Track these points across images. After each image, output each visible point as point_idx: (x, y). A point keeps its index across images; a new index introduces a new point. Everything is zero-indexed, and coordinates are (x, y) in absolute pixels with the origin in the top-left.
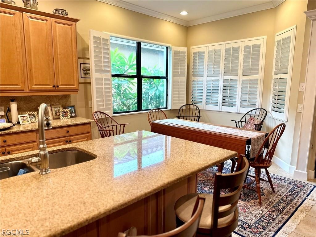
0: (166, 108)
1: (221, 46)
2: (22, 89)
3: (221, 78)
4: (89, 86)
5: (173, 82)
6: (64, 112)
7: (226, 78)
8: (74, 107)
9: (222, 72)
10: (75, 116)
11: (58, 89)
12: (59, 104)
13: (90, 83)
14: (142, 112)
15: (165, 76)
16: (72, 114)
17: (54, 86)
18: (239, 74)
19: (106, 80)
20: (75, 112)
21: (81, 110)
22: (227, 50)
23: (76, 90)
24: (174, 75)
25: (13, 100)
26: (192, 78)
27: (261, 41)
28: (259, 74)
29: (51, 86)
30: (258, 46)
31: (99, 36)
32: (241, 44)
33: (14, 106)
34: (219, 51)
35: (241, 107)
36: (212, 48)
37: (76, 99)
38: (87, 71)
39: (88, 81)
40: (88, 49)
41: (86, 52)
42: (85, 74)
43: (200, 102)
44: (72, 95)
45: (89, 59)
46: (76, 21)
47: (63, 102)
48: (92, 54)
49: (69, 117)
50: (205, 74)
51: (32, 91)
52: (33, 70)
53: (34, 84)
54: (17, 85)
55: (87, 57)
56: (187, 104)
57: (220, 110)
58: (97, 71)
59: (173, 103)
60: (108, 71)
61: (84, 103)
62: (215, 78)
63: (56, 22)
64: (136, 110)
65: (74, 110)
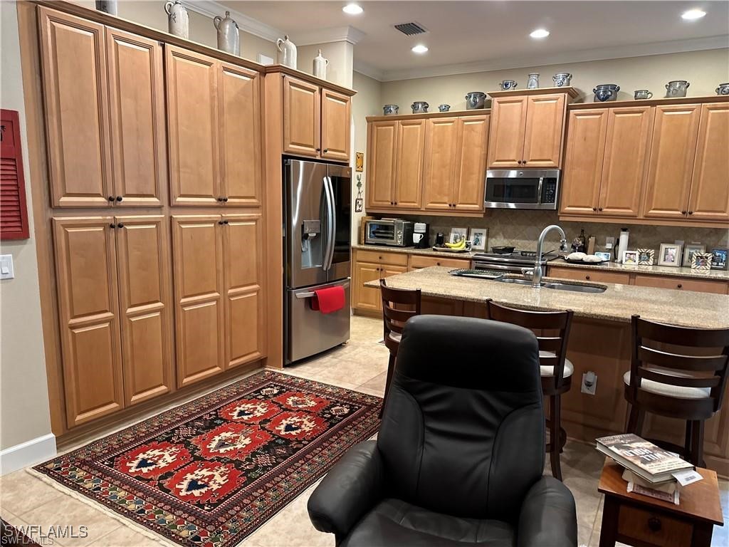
2: (634, 214)
6: (701, 257)
11: (691, 217)
12: (702, 244)
17: (684, 213)
20: (726, 261)
23: (724, 221)
25: (624, 230)
29: (680, 213)
33: (624, 238)
47: (711, 241)
49: (709, 266)
51: (648, 217)
53: (653, 207)
54: (629, 209)
63: (710, 109)
65: (727, 258)
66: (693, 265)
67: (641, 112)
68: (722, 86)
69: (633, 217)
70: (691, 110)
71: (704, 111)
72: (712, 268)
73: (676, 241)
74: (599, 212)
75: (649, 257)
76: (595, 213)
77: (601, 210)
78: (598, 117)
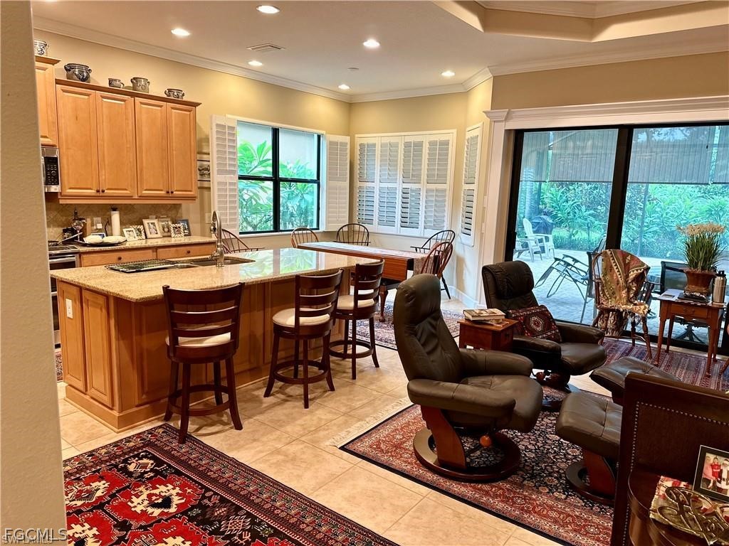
0: (318, 229)
1: (400, 139)
2: (131, 195)
3: (399, 186)
4: (206, 193)
5: (329, 188)
6: (176, 228)
7: (405, 186)
8: (187, 221)
9: (400, 177)
10: (189, 235)
11: (172, 195)
12: (168, 217)
13: (209, 189)
14: (280, 233)
15: (315, 178)
16: (186, 231)
17: (168, 192)
18: (422, 182)
19: (231, 184)
20: (189, 229)
21: (195, 227)
22: (407, 145)
23: (193, 198)
24: (329, 178)
25: (115, 210)
26: (358, 184)
27: (450, 135)
28: (448, 182)
29: (164, 192)
30: (446, 143)
31: (223, 123)
32: (426, 138)
33: (116, 217)
34: (396, 145)
35: (425, 228)
36: (386, 140)
37: (190, 210)
38: (204, 171)
39: (206, 184)
40: (207, 140)
41: (204, 144)
42: (202, 175)
43: (370, 222)
44: (184, 204)
45: (209, 154)
46: (196, 105)
47: (172, 213)
48: (213, 148)
49: (183, 234)
50: (377, 178)
51: (142, 197)
52: (144, 170)
53: (145, 188)
54: (126, 190)
55: (205, 151)
56: (351, 224)
57: (398, 233)
58: (220, 172)
59: (328, 222)
60: (233, 172)
61: (199, 216)
62: (390, 185)
63: (172, 108)
64: (272, 229)
65: (188, 226)
66: (173, 235)
67: (124, 101)
68: (170, 90)
69: (130, 197)
70: (161, 106)
71: (169, 109)
72: (185, 235)
73: (150, 216)
74: (101, 194)
75: (140, 232)
76: (98, 194)
77: (103, 191)
78: (87, 97)
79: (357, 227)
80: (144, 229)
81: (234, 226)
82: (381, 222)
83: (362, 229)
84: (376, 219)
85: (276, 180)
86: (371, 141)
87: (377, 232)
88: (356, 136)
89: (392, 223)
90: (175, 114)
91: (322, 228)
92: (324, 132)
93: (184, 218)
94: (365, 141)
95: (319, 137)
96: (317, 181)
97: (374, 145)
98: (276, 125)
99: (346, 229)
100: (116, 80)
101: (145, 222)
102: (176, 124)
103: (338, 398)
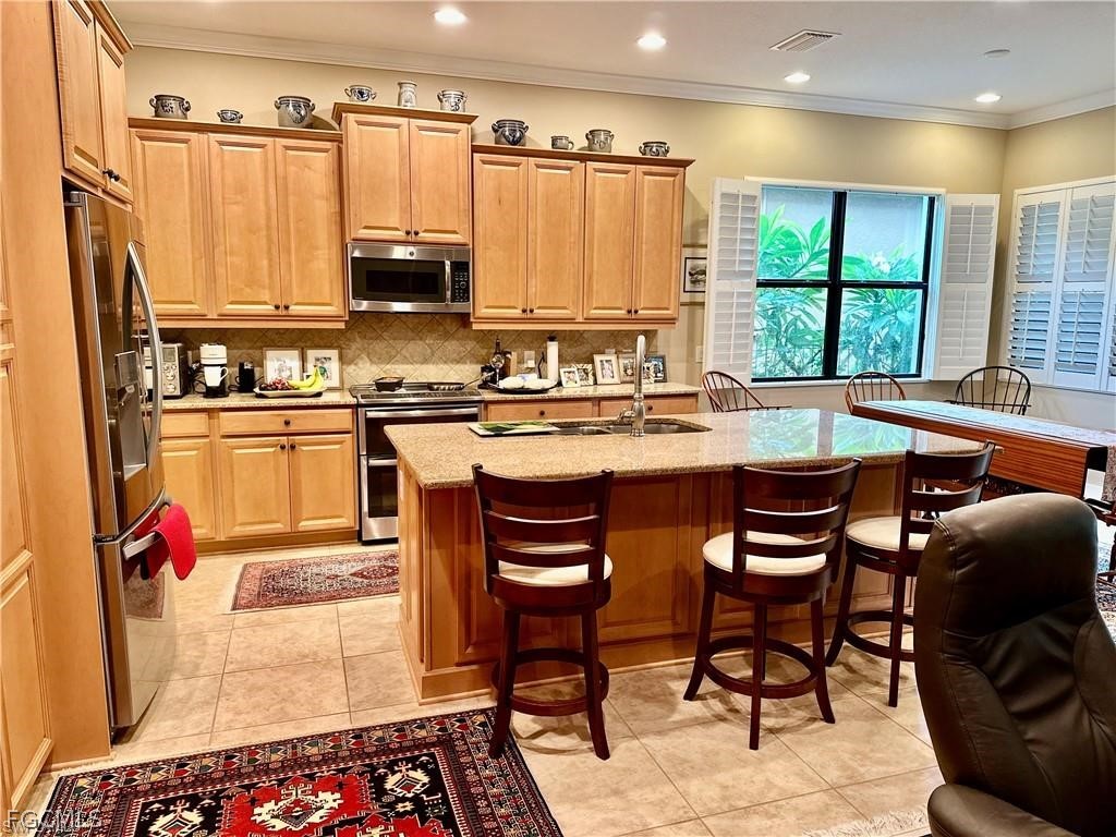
0: (919, 376)
2: (572, 316)
4: (698, 311)
5: (945, 297)
8: (663, 358)
9: (1113, 268)
10: (664, 380)
11: (637, 316)
13: (703, 304)
15: (920, 279)
16: (659, 375)
17: (629, 312)
19: (741, 295)
20: (664, 370)
21: (676, 367)
23: (671, 321)
24: (948, 278)
25: (551, 339)
26: (1013, 286)
29: (623, 312)
31: (736, 192)
33: (553, 349)
34: (1109, 202)
36: (1083, 194)
37: (670, 342)
38: (697, 276)
39: (698, 298)
40: (705, 223)
41: (701, 230)
42: (694, 282)
43: (1037, 363)
44: (662, 330)
45: (706, 246)
46: (684, 164)
48: (713, 237)
49: (652, 379)
50: (1058, 273)
51: (588, 320)
52: (595, 277)
53: (595, 306)
54: (564, 308)
55: (702, 242)
56: (992, 367)
58: (722, 275)
59: (940, 363)
60: (749, 274)
61: (683, 352)
62: (1090, 287)
63: (645, 173)
64: (819, 375)
65: (664, 367)
67: (569, 169)
68: (646, 145)
69: (571, 320)
70: (626, 172)
71: (639, 175)
74: (529, 315)
75: (587, 374)
76: (524, 316)
77: (532, 311)
78: (515, 168)
79: (1004, 375)
80: (594, 369)
81: (743, 368)
82: (1061, 365)
83: (1016, 378)
84: (1050, 359)
85: (834, 285)
86: (1048, 199)
87: (1050, 383)
88: (1017, 191)
89: (1089, 368)
90: (650, 182)
91: (927, 375)
92: (942, 191)
93: (660, 353)
94: (1034, 201)
95: (932, 201)
96: (923, 286)
97: (1056, 206)
98: (841, 186)
99: (979, 377)
100: (561, 138)
101: (597, 358)
102: (649, 200)
103: (834, 744)
